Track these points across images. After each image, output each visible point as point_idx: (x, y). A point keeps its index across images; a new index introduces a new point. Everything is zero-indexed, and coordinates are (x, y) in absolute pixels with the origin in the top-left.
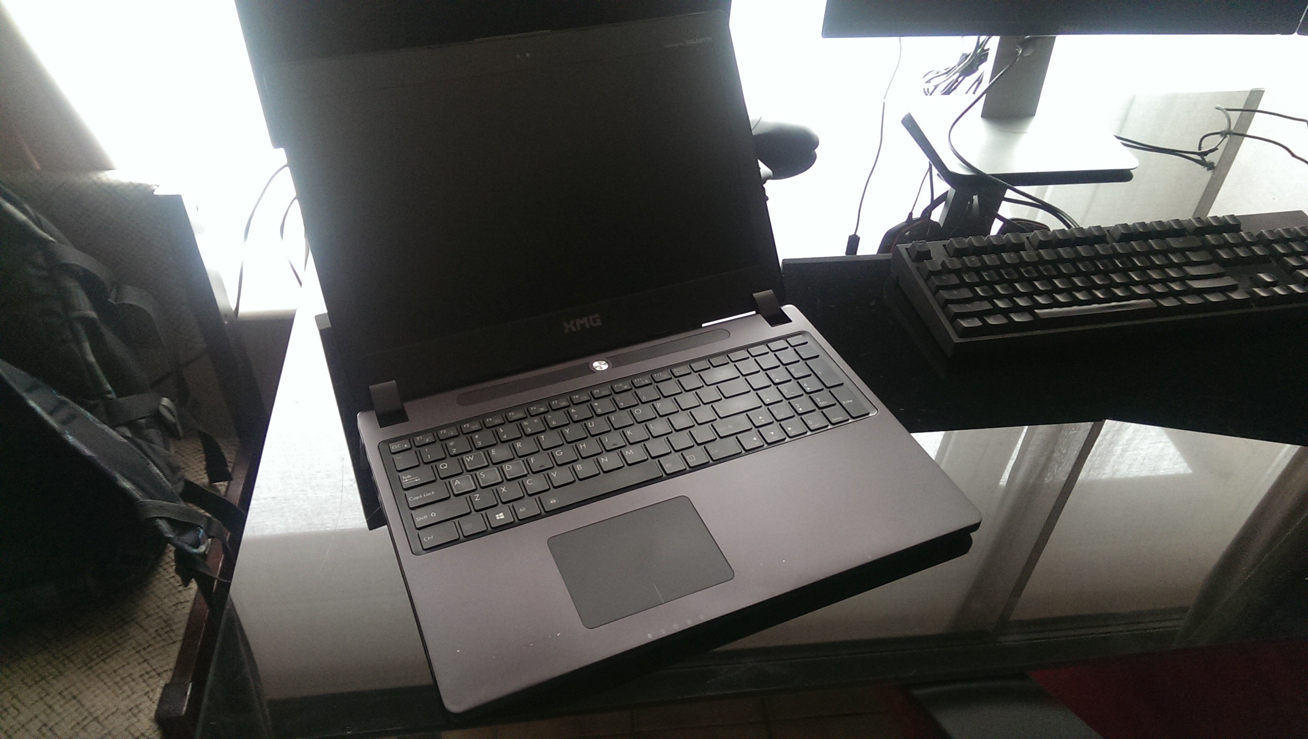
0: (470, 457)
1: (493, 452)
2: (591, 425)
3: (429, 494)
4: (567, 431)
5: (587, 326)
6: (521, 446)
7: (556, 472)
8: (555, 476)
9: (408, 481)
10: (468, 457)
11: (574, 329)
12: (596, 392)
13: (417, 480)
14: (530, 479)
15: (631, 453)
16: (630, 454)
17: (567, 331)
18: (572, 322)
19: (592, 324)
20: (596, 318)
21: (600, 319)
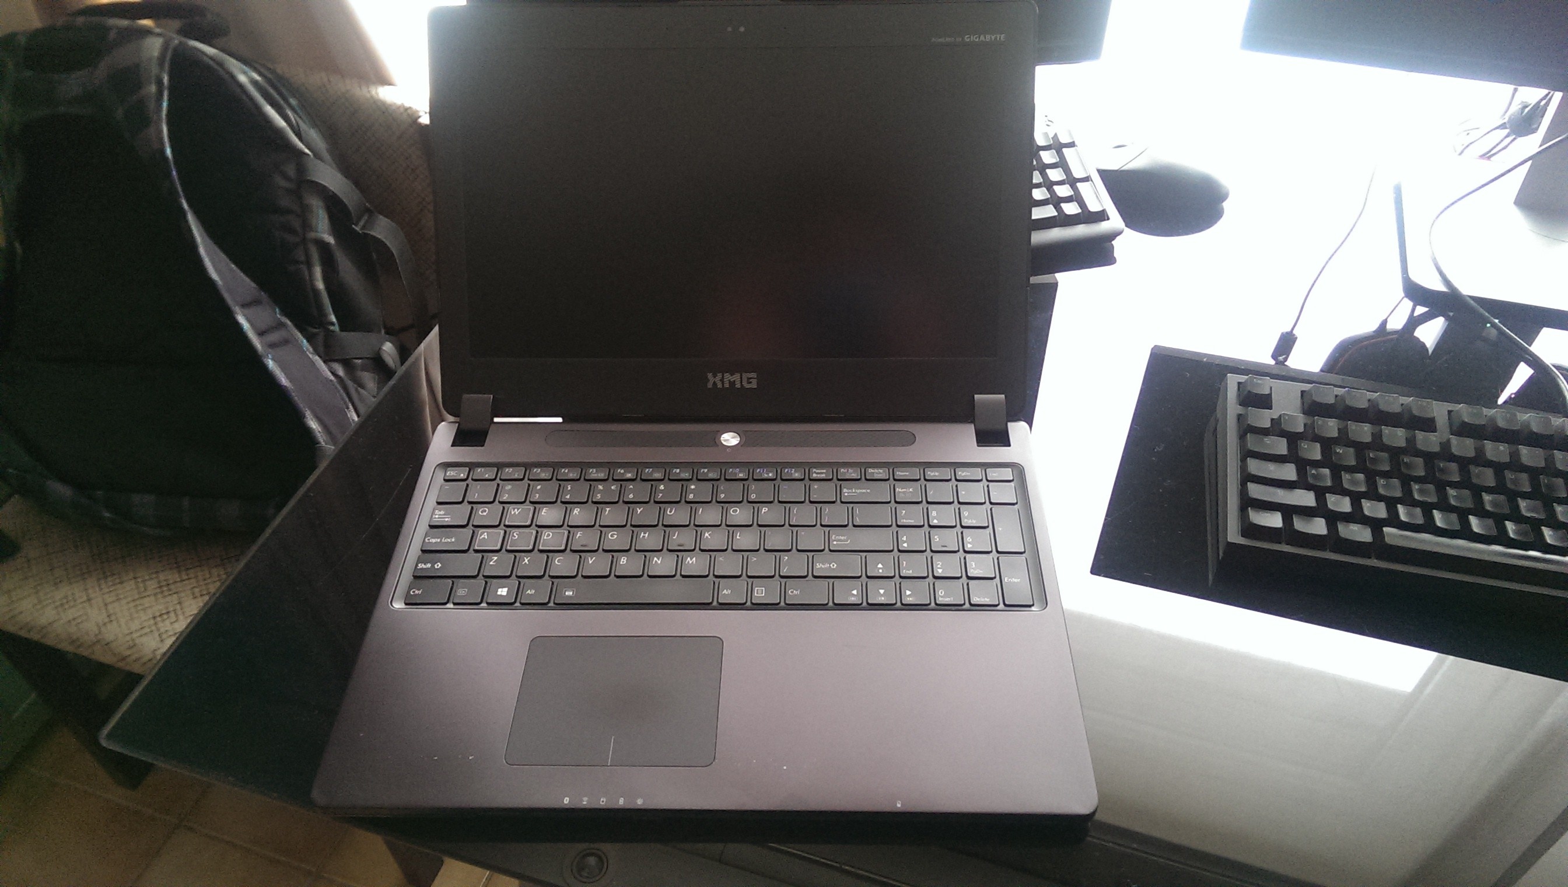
0: (516, 510)
1: (544, 511)
2: (670, 512)
3: (449, 540)
4: (639, 511)
5: (738, 386)
6: (577, 513)
7: (594, 558)
8: (590, 562)
9: (439, 518)
10: (514, 509)
11: (720, 386)
12: (704, 472)
13: (446, 520)
14: (561, 558)
15: (693, 562)
16: (690, 562)
17: (710, 385)
18: (719, 375)
19: (745, 384)
20: (751, 378)
21: (755, 380)
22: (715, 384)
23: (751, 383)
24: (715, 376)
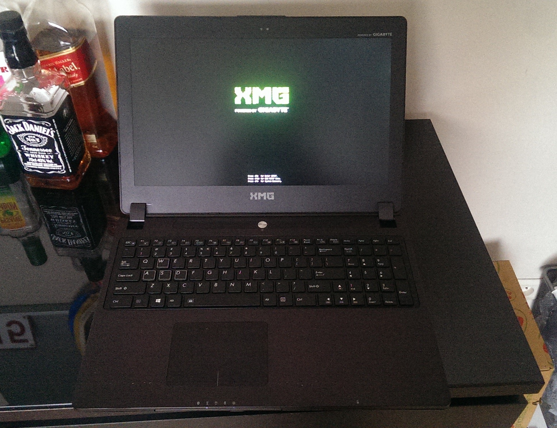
0: (161, 260)
1: (175, 261)
2: (237, 261)
3: (130, 276)
4: (221, 260)
5: (265, 198)
6: (192, 262)
7: (202, 284)
8: (200, 286)
11: (256, 199)
12: (251, 241)
13: (128, 265)
14: (185, 284)
16: (248, 285)
17: (251, 198)
18: (256, 194)
20: (271, 195)
21: (273, 196)
22: (254, 198)
23: (271, 197)
24: (254, 194)
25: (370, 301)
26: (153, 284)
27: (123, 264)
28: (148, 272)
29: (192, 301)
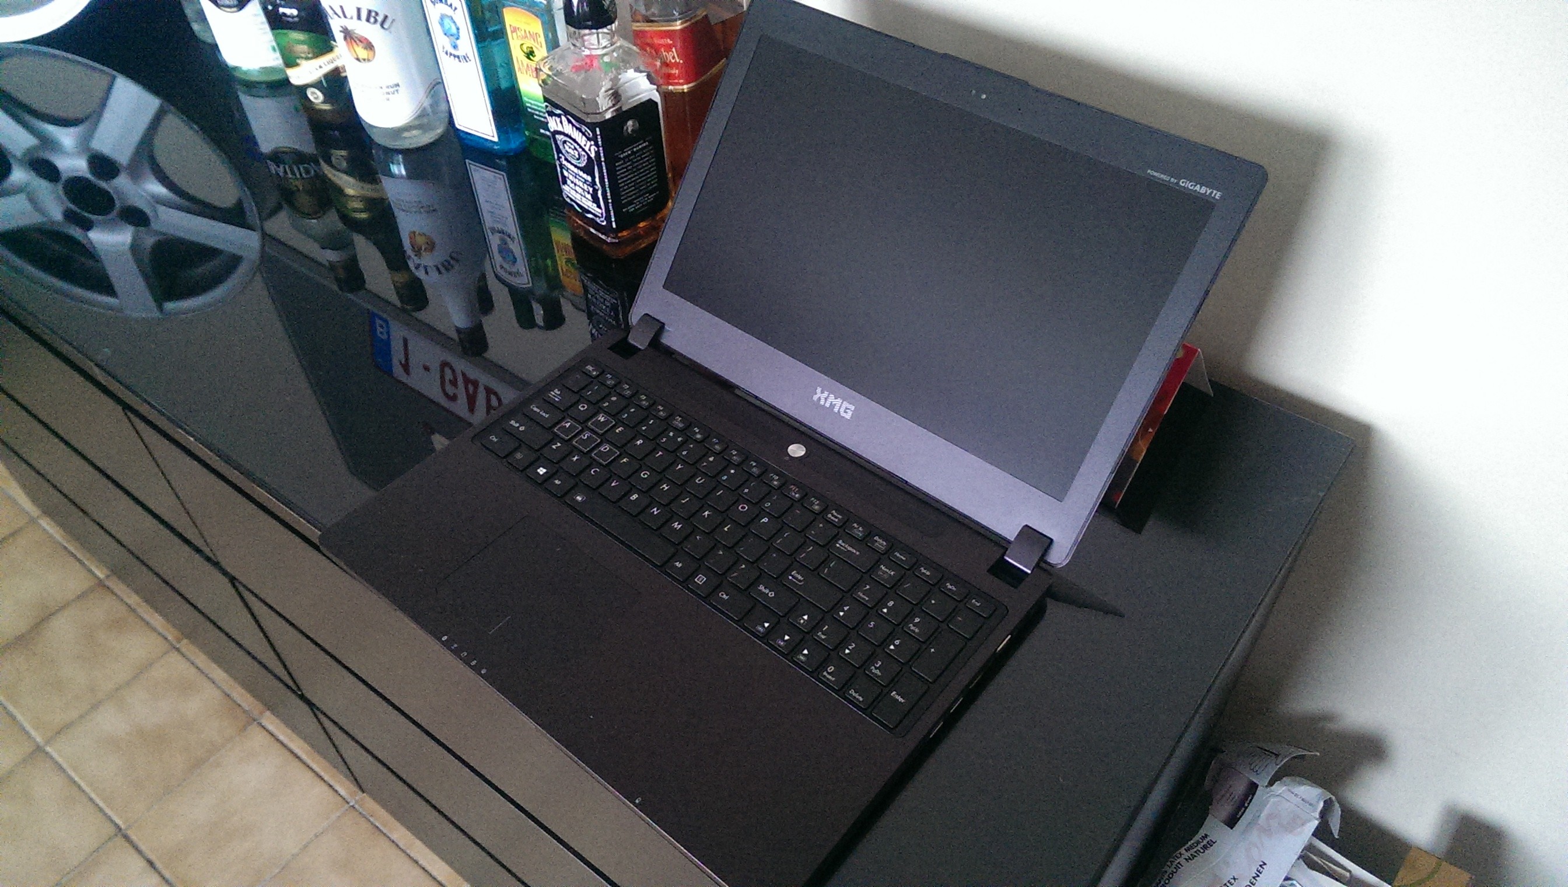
1: (620, 429)
2: (699, 481)
5: (836, 410)
6: (638, 444)
7: (617, 484)
8: (613, 485)
11: (822, 402)
12: (752, 464)
14: (598, 470)
16: (676, 527)
17: (815, 398)
18: (826, 394)
19: (842, 410)
20: (849, 409)
21: (851, 413)
22: (819, 399)
23: (847, 412)
24: (822, 392)
25: (828, 673)
26: (559, 445)
27: (553, 394)
28: (569, 424)
29: (580, 499)
